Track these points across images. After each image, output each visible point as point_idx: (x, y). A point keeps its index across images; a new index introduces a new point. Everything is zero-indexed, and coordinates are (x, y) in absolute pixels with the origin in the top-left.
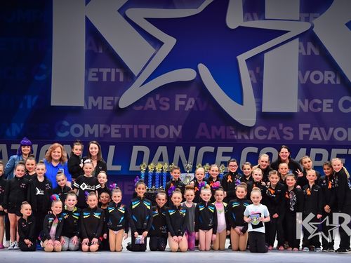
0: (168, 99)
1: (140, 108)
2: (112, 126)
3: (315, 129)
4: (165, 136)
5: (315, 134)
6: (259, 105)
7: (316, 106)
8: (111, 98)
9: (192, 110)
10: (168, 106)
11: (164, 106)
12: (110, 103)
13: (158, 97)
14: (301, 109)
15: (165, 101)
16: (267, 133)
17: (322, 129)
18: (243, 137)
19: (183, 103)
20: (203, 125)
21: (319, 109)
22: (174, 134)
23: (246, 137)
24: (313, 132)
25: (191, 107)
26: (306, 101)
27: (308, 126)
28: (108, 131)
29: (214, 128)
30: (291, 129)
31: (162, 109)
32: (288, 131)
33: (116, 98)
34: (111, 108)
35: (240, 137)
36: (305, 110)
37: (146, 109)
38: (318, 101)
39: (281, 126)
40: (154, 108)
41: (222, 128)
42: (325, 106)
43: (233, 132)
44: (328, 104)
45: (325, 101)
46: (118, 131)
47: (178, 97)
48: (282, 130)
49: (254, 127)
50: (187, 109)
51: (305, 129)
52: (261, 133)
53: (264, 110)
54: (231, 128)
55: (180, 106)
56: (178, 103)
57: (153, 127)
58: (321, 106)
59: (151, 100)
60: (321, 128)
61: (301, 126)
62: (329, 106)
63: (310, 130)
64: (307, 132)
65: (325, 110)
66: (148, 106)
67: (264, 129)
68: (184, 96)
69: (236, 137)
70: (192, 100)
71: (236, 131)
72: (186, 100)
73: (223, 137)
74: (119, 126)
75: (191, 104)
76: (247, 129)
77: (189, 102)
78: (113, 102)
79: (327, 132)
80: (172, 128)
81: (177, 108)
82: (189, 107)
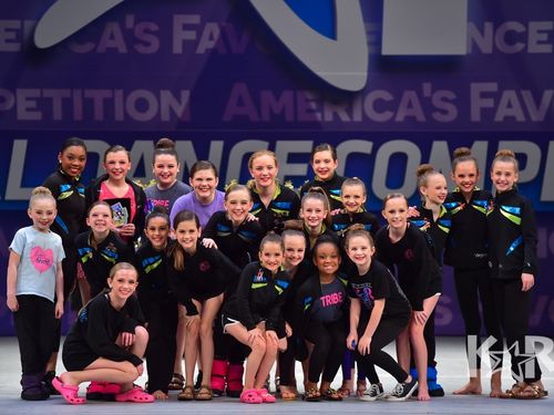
0: (154, 27)
1: (87, 48)
2: (19, 91)
3: (509, 95)
4: (149, 115)
5: (509, 105)
6: (376, 38)
7: (511, 38)
8: (16, 24)
9: (213, 52)
10: (155, 45)
11: (147, 44)
12: (12, 35)
13: (130, 21)
14: (475, 46)
15: (147, 31)
16: (393, 107)
17: (527, 95)
18: (335, 115)
19: (192, 35)
20: (240, 89)
21: (519, 46)
22: (171, 110)
23: (344, 117)
24: (504, 101)
25: (211, 45)
26: (488, 26)
27: (492, 87)
28: (9, 105)
29: (267, 96)
30: (451, 95)
31: (141, 49)
32: (445, 100)
33: (28, 24)
34: (15, 47)
35: (329, 117)
36: (486, 48)
37: (101, 49)
38: (517, 27)
39: (427, 87)
40: (123, 49)
41: (287, 96)
42: (533, 37)
43: (314, 105)
44: (540, 32)
45: (534, 26)
46: (33, 104)
47: (179, 20)
48: (430, 99)
49: (362, 93)
50: (201, 50)
51: (484, 95)
52: (380, 106)
53: (387, 50)
54: (309, 96)
55: (186, 43)
56: (180, 36)
57: (119, 93)
58: (524, 37)
59: (114, 28)
60: (523, 93)
61: (476, 88)
62: (544, 37)
63: (497, 97)
64: (489, 103)
65: (534, 48)
66: (106, 43)
67: (387, 96)
68: (195, 19)
69: (319, 115)
70: (213, 29)
71: (321, 102)
72: (199, 29)
73: (289, 117)
74: (36, 93)
75: (211, 38)
76: (346, 98)
77: (206, 34)
78: (19, 32)
79: (538, 100)
80: (166, 96)
81: (178, 48)
82: (205, 45)
